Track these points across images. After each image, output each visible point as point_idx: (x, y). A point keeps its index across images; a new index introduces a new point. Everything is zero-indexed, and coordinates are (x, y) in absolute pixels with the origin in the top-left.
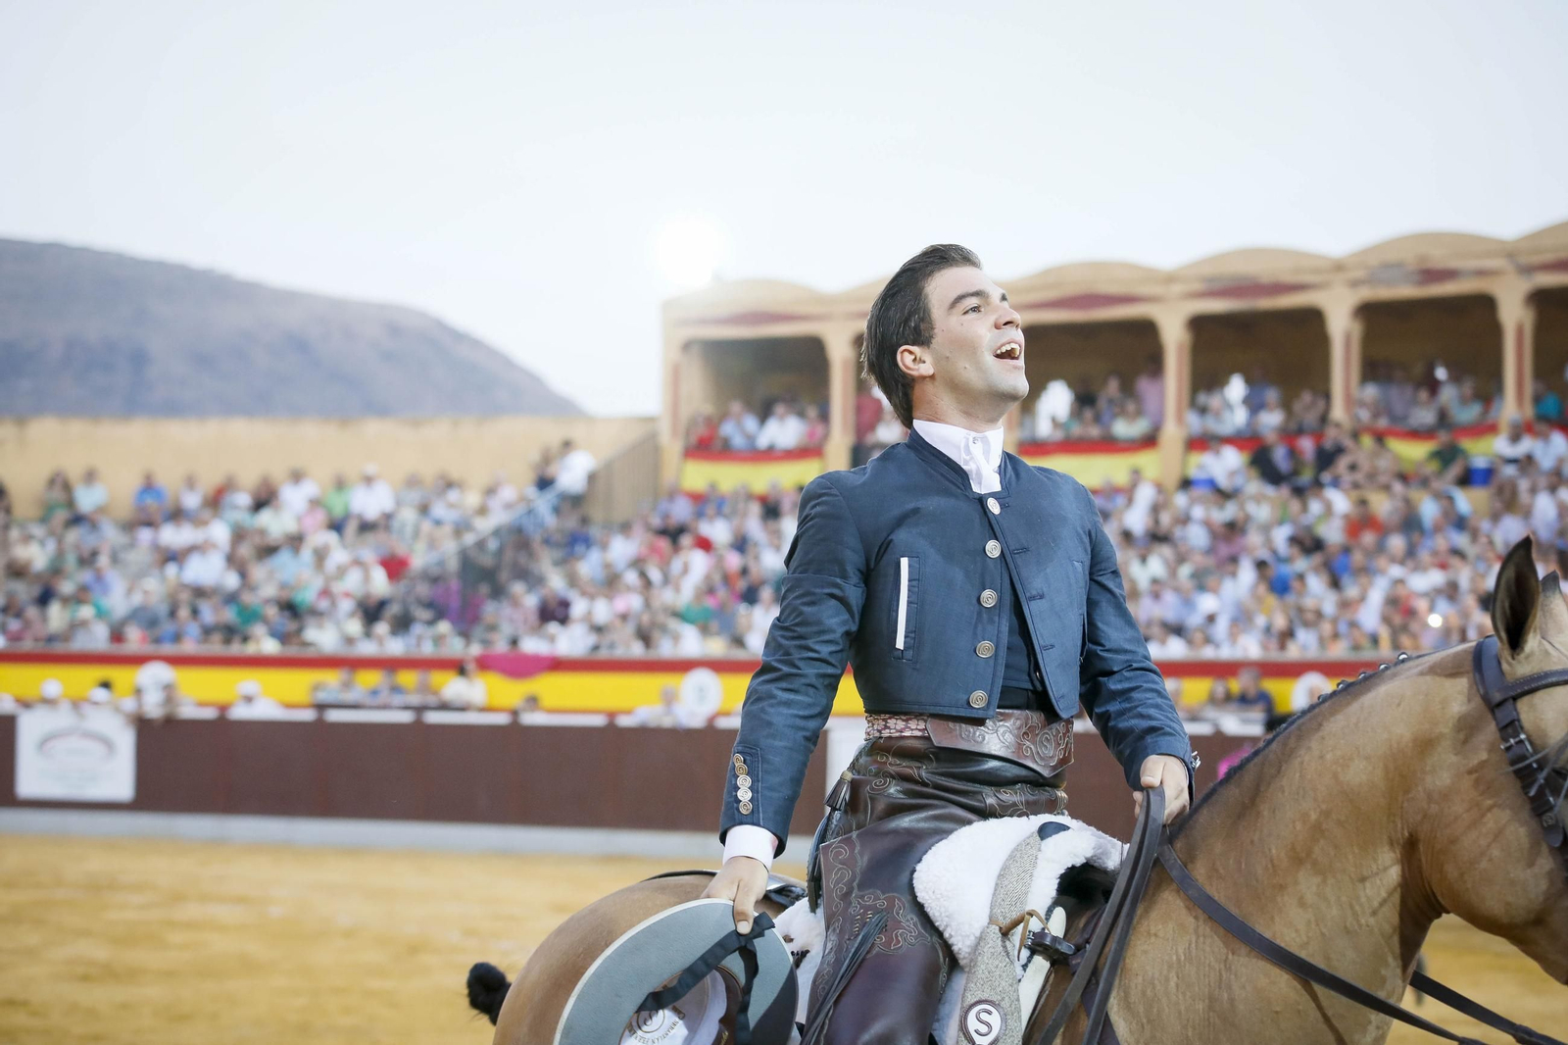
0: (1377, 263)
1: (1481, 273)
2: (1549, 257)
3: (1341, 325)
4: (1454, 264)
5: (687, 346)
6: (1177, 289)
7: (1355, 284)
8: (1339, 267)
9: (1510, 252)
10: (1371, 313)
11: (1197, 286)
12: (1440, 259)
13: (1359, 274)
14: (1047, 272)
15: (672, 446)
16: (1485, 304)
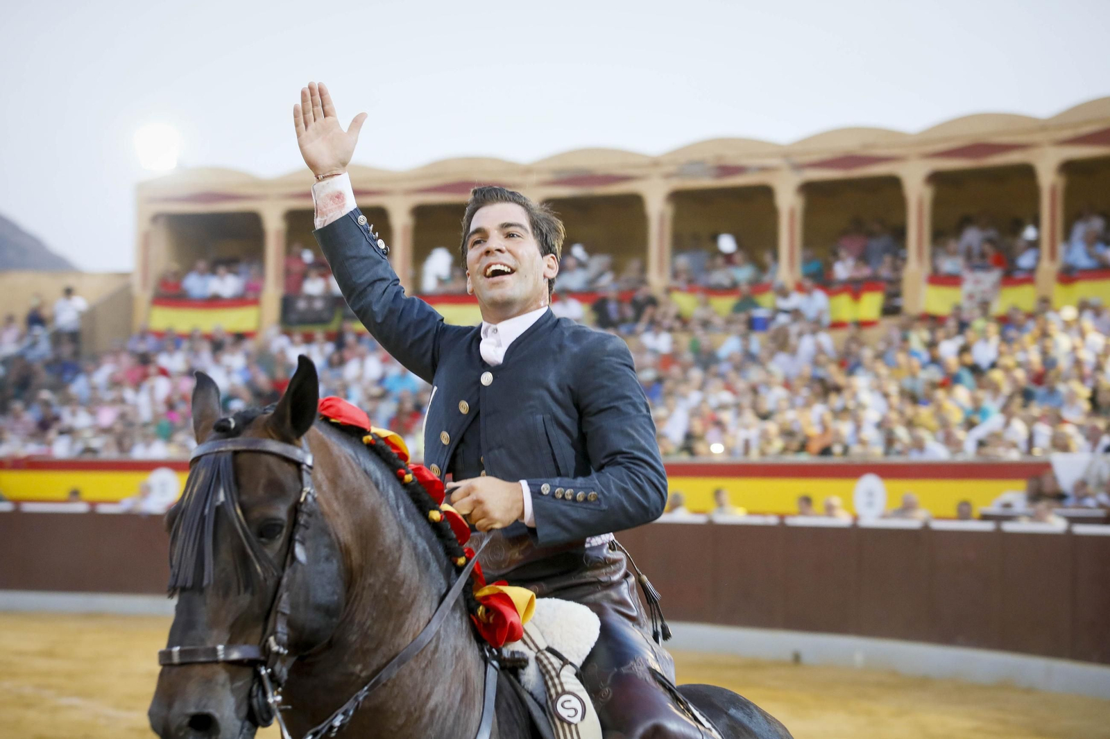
0: (684, 161)
1: (764, 169)
2: (815, 158)
3: (657, 208)
4: (744, 162)
5: (156, 218)
6: (534, 178)
7: (668, 176)
8: (656, 163)
9: (785, 153)
10: (679, 198)
11: (548, 177)
12: (733, 158)
13: (671, 169)
14: (435, 165)
15: (143, 295)
16: (766, 193)
